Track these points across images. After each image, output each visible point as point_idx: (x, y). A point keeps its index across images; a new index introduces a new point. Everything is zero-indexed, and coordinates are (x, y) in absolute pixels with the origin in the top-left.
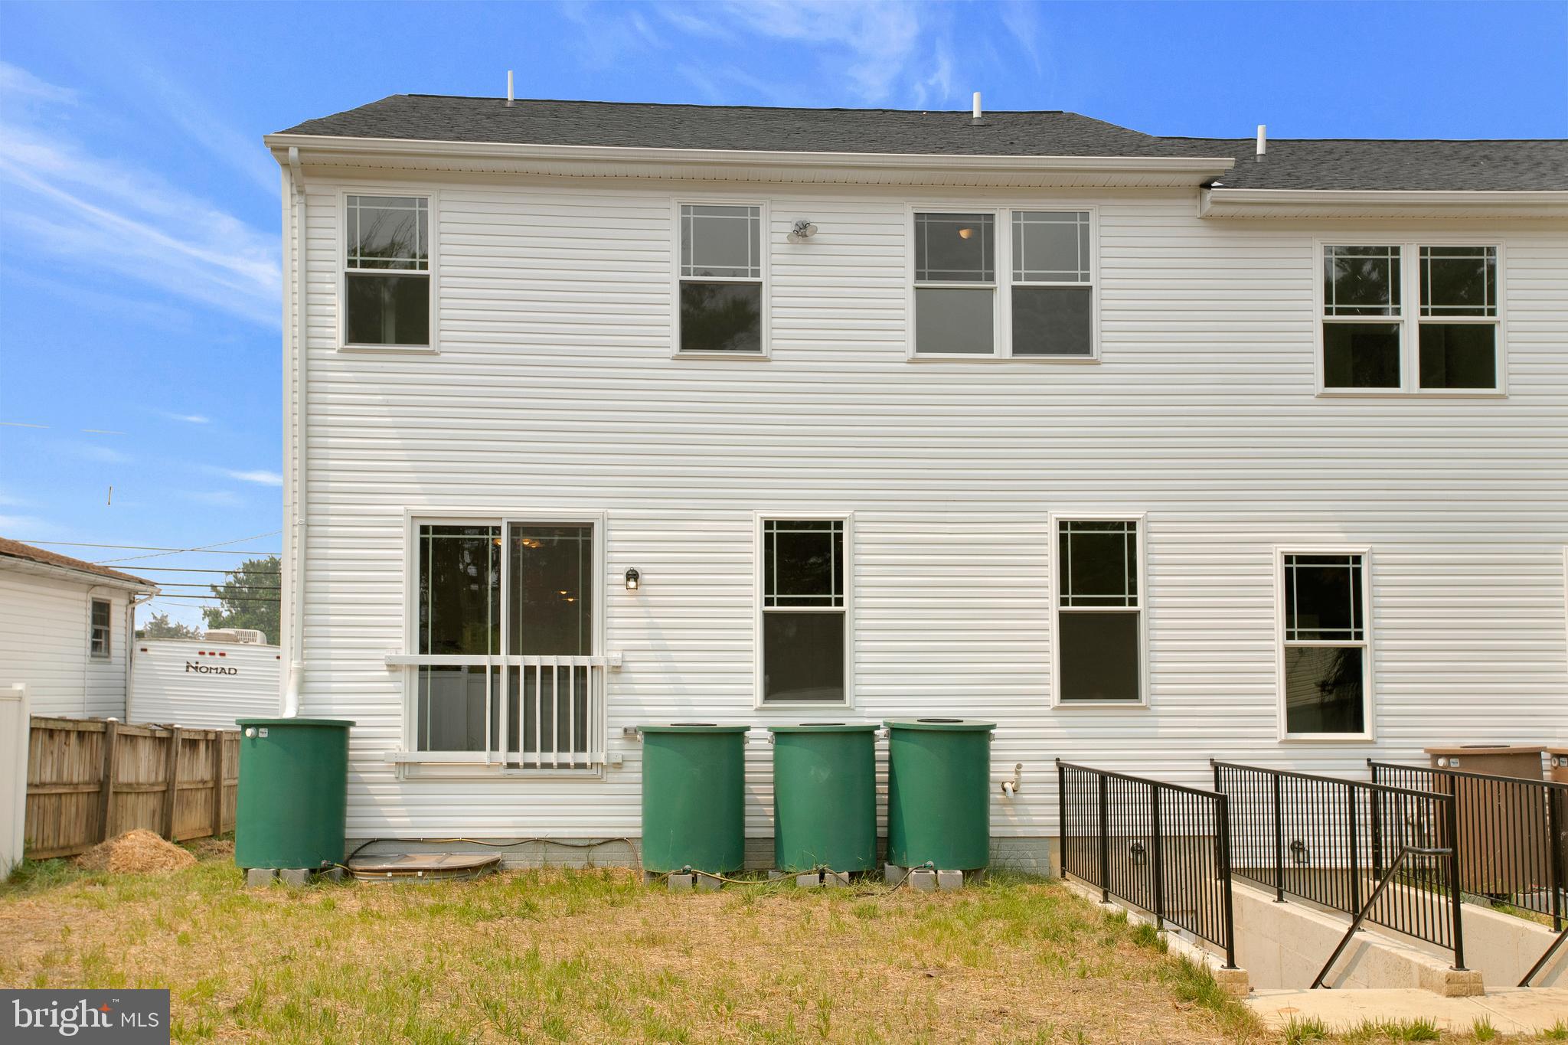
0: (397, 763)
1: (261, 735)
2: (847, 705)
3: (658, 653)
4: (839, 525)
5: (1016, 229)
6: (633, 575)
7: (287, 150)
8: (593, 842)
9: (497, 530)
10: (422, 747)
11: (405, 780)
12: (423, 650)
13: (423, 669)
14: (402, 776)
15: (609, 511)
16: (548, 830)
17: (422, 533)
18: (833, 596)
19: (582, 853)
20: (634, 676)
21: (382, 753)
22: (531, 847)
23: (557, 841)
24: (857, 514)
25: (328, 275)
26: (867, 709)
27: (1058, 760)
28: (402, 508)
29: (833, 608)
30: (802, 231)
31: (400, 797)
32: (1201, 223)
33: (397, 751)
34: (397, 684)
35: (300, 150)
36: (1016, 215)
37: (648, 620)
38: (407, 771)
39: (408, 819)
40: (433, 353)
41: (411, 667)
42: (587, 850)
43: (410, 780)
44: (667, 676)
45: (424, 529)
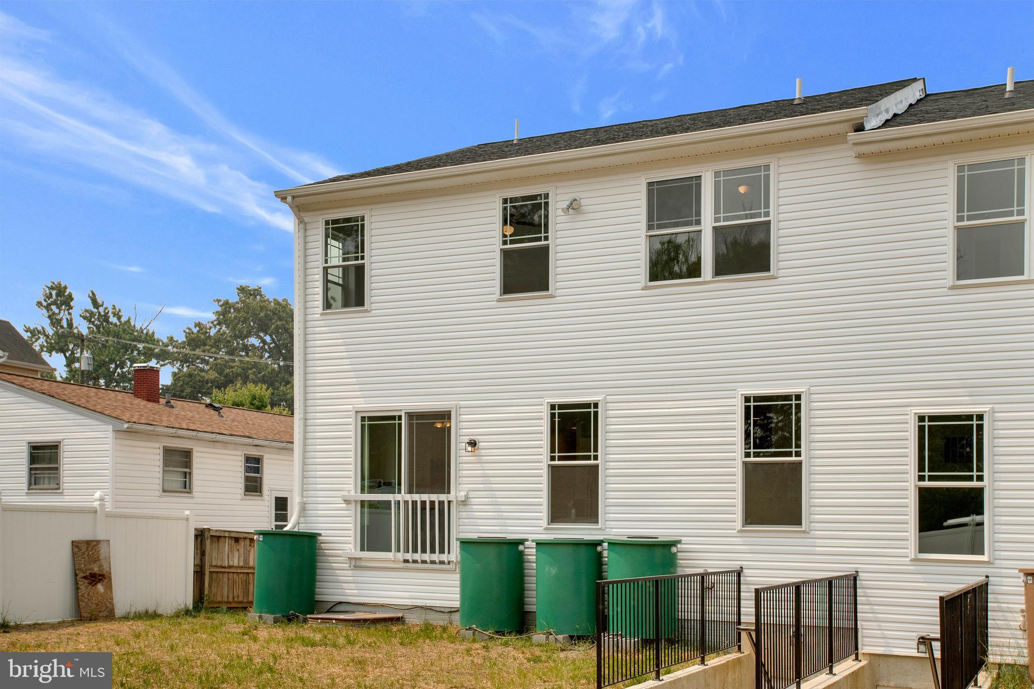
0: (349, 558)
2: (600, 527)
3: (488, 493)
4: (596, 405)
5: (717, 184)
6: (473, 444)
7: (286, 198)
8: (452, 610)
9: (400, 418)
10: (362, 549)
11: (353, 568)
12: (363, 491)
13: (362, 502)
14: (352, 566)
15: (461, 403)
16: (428, 601)
17: (362, 421)
18: (592, 454)
19: (446, 616)
20: (474, 507)
21: (341, 552)
22: (419, 611)
23: (431, 608)
24: (608, 397)
25: (316, 270)
26: (614, 530)
28: (351, 406)
29: (592, 462)
31: (351, 578)
32: (856, 160)
33: (349, 551)
34: (350, 512)
35: (293, 198)
36: (717, 174)
37: (482, 472)
38: (356, 564)
39: (355, 591)
40: (366, 311)
41: (356, 501)
42: (449, 614)
43: (356, 567)
44: (493, 507)
45: (363, 418)
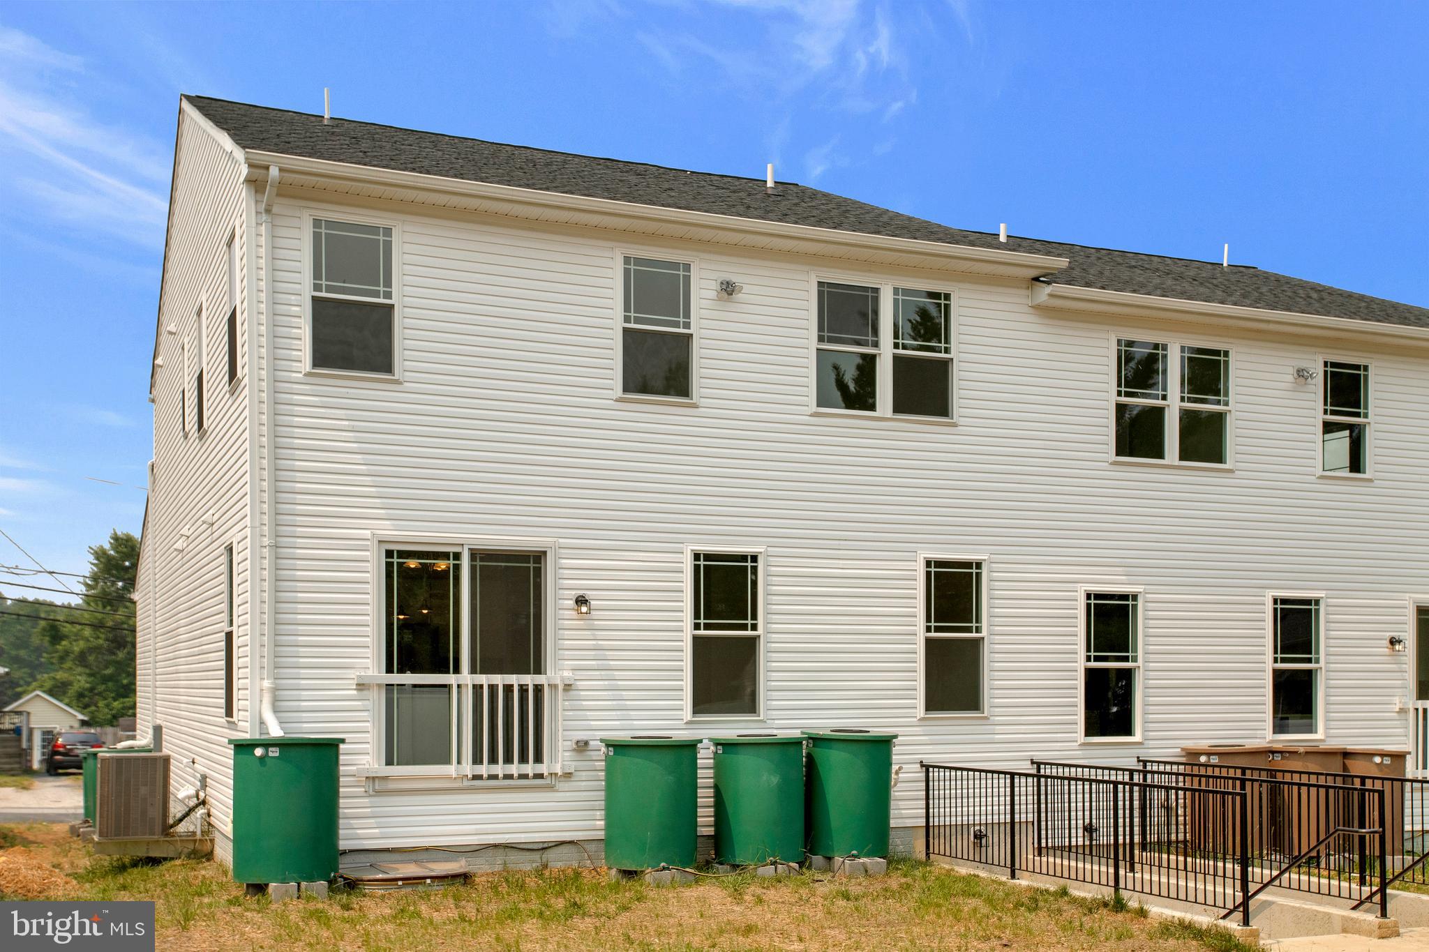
0: (367, 778)
1: (271, 754)
2: (761, 718)
3: (603, 673)
4: (754, 558)
5: (896, 301)
6: (581, 601)
7: (267, 168)
8: (546, 845)
9: (457, 556)
10: (389, 762)
11: (374, 793)
12: (389, 670)
13: (389, 686)
14: (371, 790)
15: (561, 540)
16: (507, 836)
17: (387, 557)
18: (749, 622)
19: (536, 856)
20: (582, 693)
21: (354, 768)
22: (491, 852)
23: (513, 845)
24: (769, 549)
25: (293, 297)
26: (776, 722)
27: (922, 762)
28: (368, 532)
29: (749, 633)
30: (728, 289)
31: (369, 810)
32: (1031, 310)
33: (367, 766)
34: (366, 703)
35: (281, 170)
36: (896, 291)
37: (594, 642)
38: (376, 785)
39: (377, 831)
40: (398, 382)
41: (379, 685)
42: (541, 852)
43: (378, 793)
44: (610, 693)
45: (389, 554)
